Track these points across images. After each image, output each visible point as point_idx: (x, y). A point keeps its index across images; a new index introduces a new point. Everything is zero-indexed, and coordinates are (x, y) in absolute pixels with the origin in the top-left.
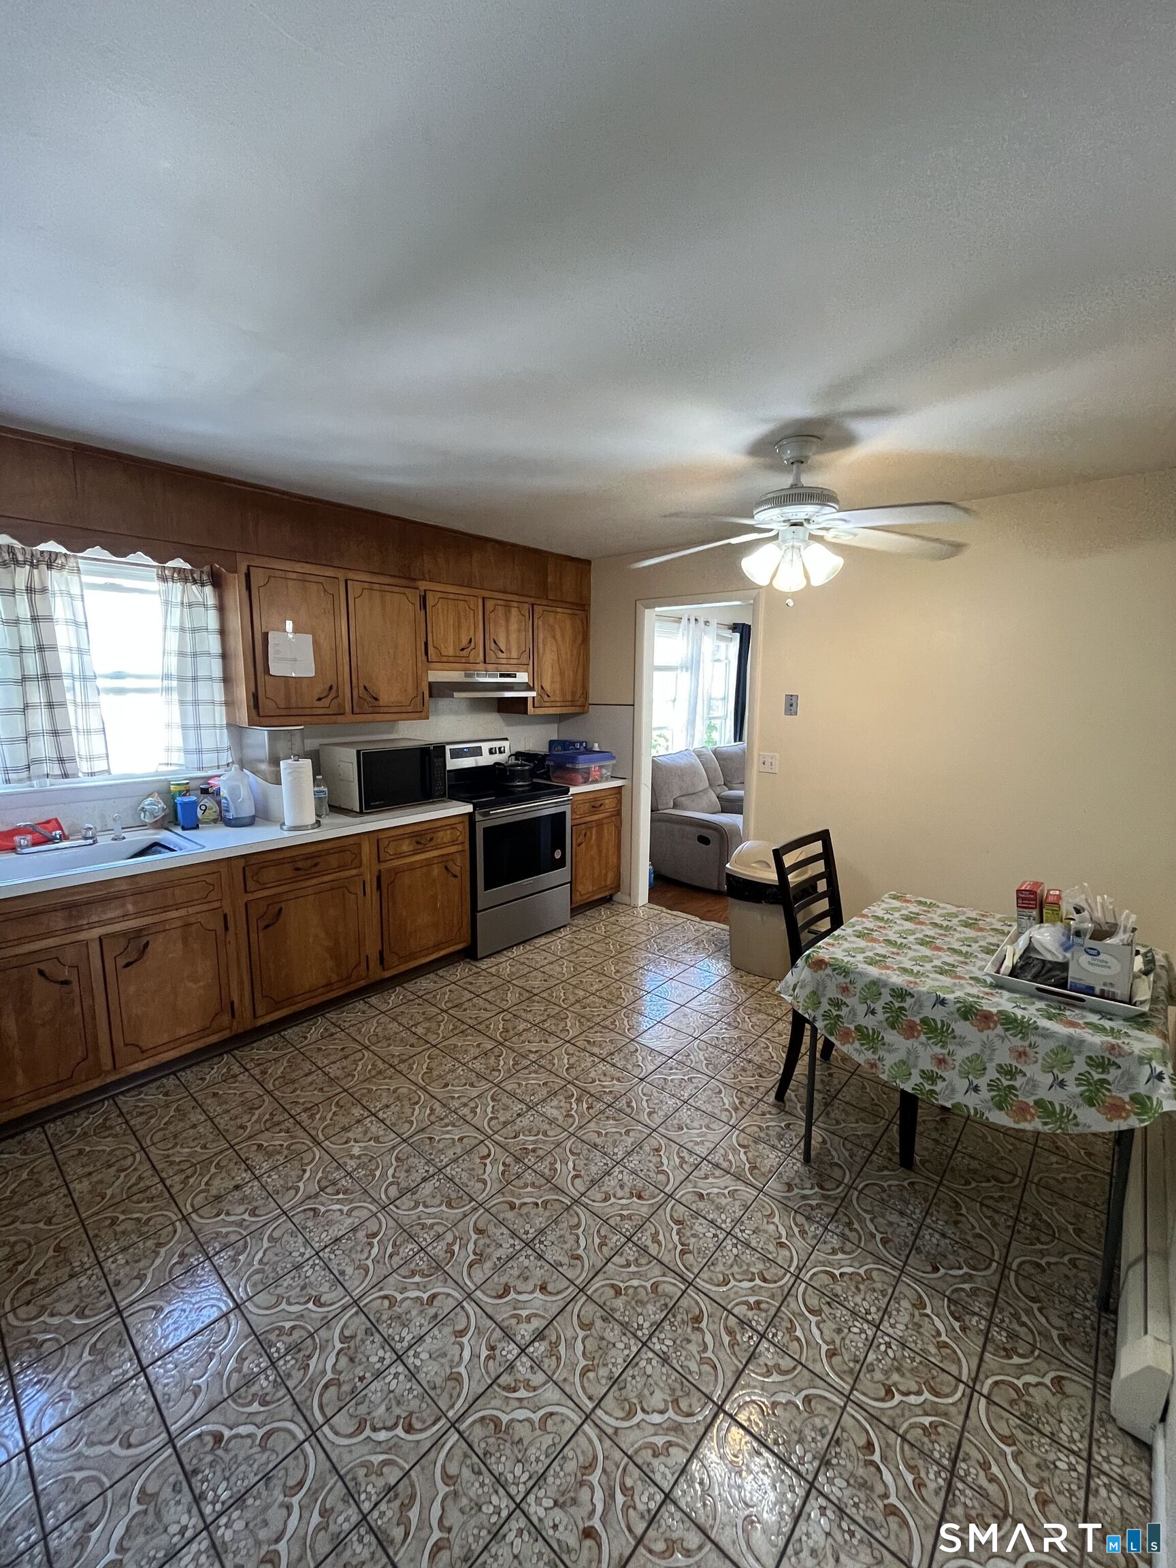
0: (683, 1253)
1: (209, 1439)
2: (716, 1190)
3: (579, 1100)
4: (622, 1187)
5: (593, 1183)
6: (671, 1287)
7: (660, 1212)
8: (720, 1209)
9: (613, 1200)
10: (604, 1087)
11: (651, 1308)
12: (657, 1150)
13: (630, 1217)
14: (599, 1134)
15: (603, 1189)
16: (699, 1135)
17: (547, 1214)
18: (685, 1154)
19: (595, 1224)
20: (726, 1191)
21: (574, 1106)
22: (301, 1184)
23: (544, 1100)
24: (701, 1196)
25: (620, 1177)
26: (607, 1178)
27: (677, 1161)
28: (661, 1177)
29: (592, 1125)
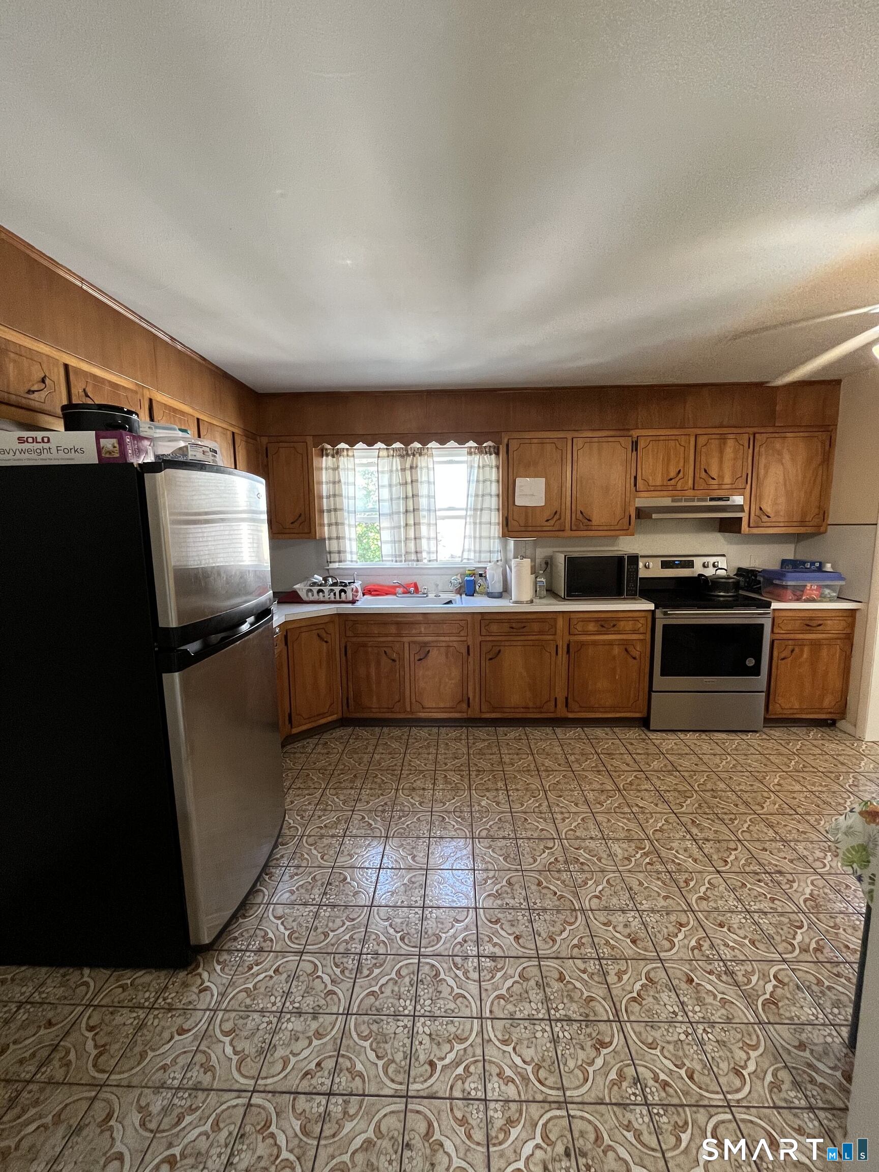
0: (634, 999)
1: (342, 876)
2: (710, 988)
3: (646, 854)
4: (626, 926)
5: (606, 909)
6: (603, 1010)
7: (642, 963)
8: (700, 1001)
9: (611, 928)
10: (676, 858)
11: (574, 1007)
12: (681, 925)
13: (613, 948)
14: (641, 884)
15: (610, 917)
16: (735, 941)
17: (557, 903)
18: (706, 945)
19: (583, 931)
20: (720, 996)
21: (638, 856)
22: (448, 803)
23: (618, 840)
24: (690, 981)
25: (631, 919)
26: (620, 913)
27: (693, 943)
28: (667, 945)
29: (641, 876)
